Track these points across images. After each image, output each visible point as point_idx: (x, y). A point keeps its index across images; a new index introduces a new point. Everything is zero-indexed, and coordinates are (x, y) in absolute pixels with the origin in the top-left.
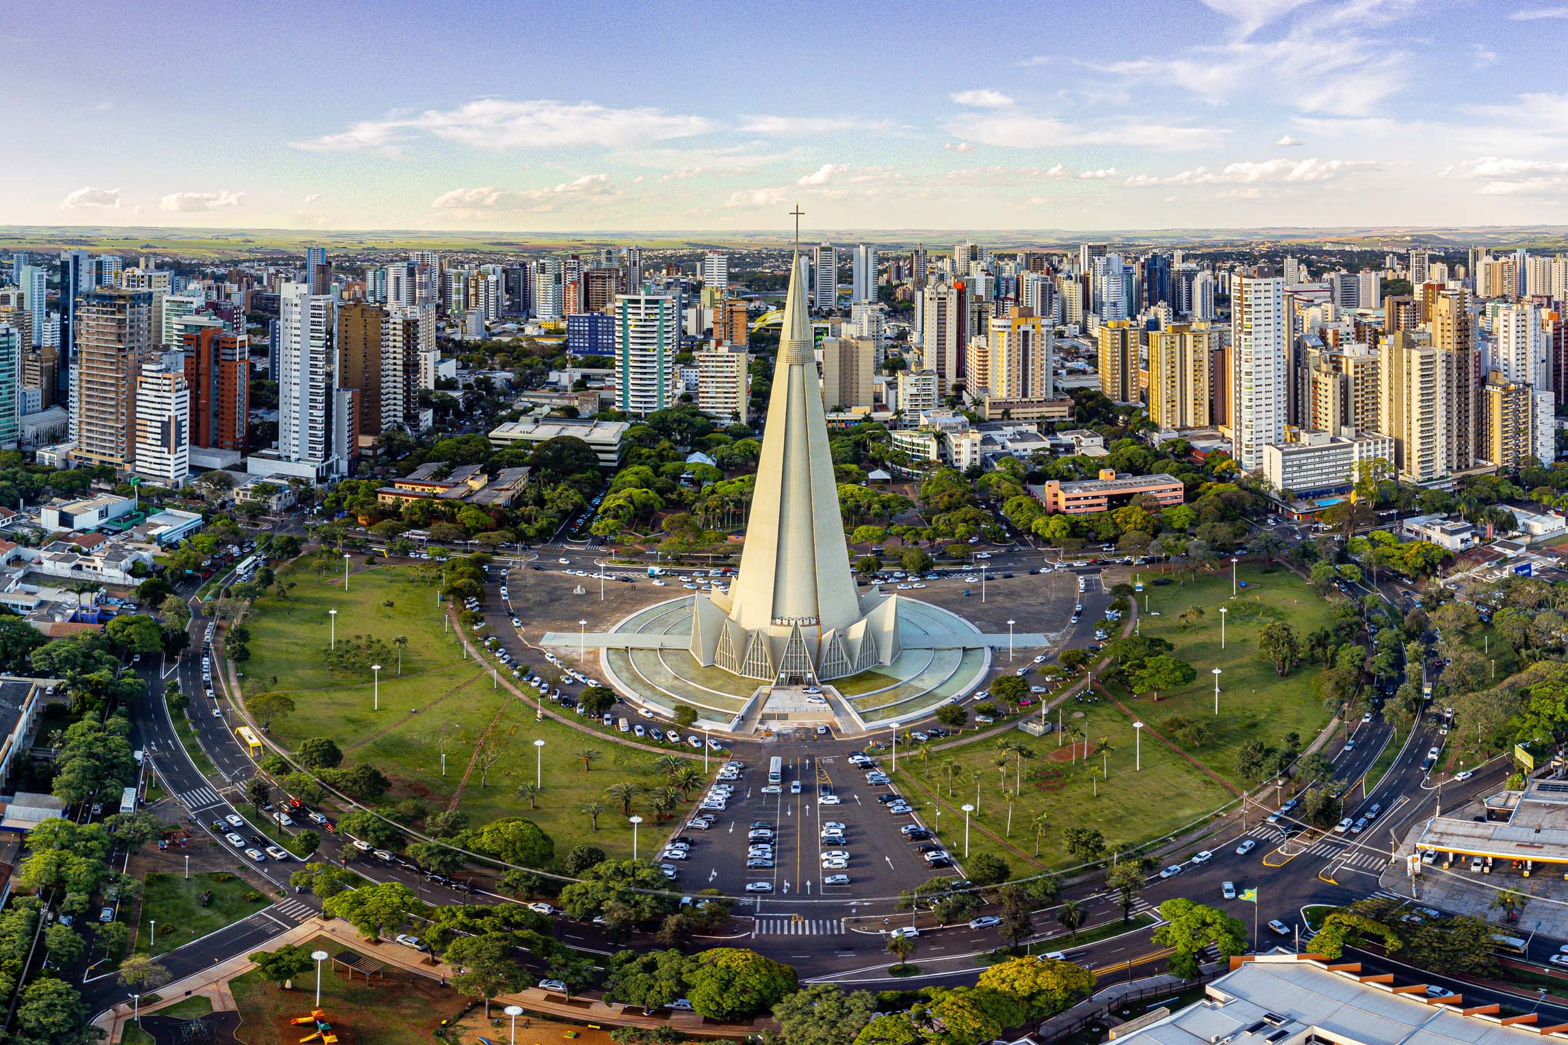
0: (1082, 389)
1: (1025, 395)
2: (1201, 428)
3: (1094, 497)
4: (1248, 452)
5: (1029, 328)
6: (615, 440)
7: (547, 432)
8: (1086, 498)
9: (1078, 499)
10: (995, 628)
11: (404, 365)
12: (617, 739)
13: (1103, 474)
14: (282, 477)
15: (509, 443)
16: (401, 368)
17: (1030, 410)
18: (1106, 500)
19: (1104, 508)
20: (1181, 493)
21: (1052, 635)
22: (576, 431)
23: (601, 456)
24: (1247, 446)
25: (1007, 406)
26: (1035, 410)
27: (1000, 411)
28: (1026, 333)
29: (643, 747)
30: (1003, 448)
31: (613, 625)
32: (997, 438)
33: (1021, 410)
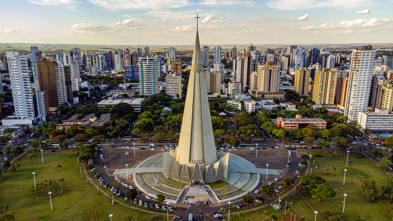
0: (288, 90)
1: (269, 90)
2: (331, 105)
3: (294, 124)
4: (351, 114)
5: (272, 69)
6: (140, 104)
7: (117, 102)
8: (291, 124)
9: (288, 124)
10: (261, 166)
11: (66, 82)
12: (138, 209)
13: (297, 116)
14: (17, 125)
15: (104, 106)
16: (65, 83)
17: (271, 95)
18: (298, 125)
19: (297, 128)
20: (325, 125)
21: (280, 171)
22: (127, 101)
23: (135, 109)
24: (351, 112)
25: (264, 94)
26: (272, 95)
27: (261, 95)
28: (271, 70)
29: (147, 211)
30: (262, 107)
31: (138, 165)
32: (260, 104)
33: (268, 95)
